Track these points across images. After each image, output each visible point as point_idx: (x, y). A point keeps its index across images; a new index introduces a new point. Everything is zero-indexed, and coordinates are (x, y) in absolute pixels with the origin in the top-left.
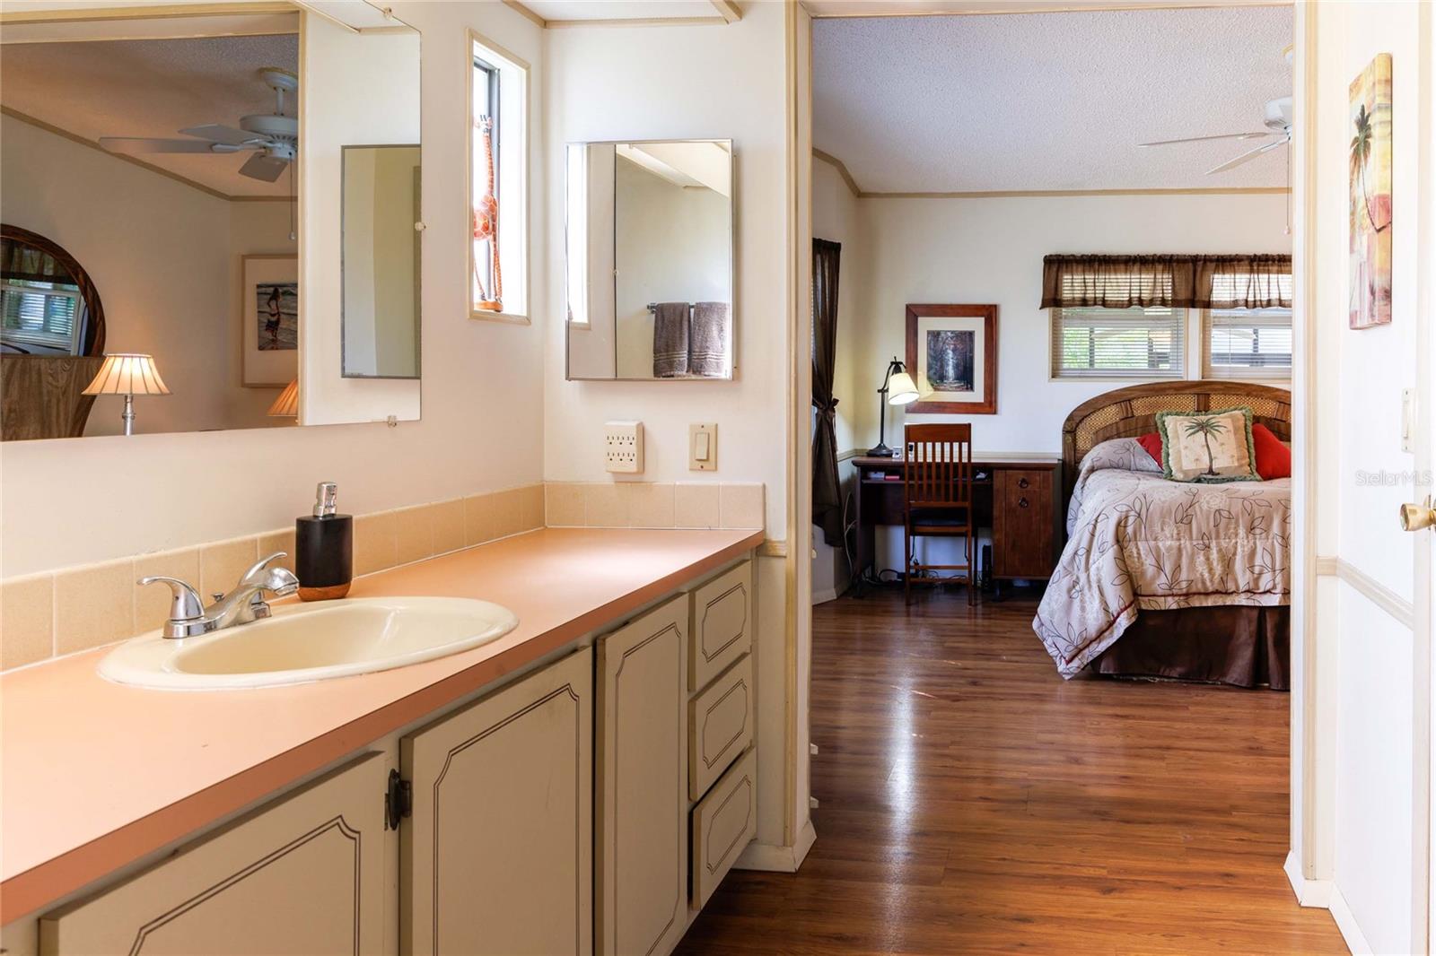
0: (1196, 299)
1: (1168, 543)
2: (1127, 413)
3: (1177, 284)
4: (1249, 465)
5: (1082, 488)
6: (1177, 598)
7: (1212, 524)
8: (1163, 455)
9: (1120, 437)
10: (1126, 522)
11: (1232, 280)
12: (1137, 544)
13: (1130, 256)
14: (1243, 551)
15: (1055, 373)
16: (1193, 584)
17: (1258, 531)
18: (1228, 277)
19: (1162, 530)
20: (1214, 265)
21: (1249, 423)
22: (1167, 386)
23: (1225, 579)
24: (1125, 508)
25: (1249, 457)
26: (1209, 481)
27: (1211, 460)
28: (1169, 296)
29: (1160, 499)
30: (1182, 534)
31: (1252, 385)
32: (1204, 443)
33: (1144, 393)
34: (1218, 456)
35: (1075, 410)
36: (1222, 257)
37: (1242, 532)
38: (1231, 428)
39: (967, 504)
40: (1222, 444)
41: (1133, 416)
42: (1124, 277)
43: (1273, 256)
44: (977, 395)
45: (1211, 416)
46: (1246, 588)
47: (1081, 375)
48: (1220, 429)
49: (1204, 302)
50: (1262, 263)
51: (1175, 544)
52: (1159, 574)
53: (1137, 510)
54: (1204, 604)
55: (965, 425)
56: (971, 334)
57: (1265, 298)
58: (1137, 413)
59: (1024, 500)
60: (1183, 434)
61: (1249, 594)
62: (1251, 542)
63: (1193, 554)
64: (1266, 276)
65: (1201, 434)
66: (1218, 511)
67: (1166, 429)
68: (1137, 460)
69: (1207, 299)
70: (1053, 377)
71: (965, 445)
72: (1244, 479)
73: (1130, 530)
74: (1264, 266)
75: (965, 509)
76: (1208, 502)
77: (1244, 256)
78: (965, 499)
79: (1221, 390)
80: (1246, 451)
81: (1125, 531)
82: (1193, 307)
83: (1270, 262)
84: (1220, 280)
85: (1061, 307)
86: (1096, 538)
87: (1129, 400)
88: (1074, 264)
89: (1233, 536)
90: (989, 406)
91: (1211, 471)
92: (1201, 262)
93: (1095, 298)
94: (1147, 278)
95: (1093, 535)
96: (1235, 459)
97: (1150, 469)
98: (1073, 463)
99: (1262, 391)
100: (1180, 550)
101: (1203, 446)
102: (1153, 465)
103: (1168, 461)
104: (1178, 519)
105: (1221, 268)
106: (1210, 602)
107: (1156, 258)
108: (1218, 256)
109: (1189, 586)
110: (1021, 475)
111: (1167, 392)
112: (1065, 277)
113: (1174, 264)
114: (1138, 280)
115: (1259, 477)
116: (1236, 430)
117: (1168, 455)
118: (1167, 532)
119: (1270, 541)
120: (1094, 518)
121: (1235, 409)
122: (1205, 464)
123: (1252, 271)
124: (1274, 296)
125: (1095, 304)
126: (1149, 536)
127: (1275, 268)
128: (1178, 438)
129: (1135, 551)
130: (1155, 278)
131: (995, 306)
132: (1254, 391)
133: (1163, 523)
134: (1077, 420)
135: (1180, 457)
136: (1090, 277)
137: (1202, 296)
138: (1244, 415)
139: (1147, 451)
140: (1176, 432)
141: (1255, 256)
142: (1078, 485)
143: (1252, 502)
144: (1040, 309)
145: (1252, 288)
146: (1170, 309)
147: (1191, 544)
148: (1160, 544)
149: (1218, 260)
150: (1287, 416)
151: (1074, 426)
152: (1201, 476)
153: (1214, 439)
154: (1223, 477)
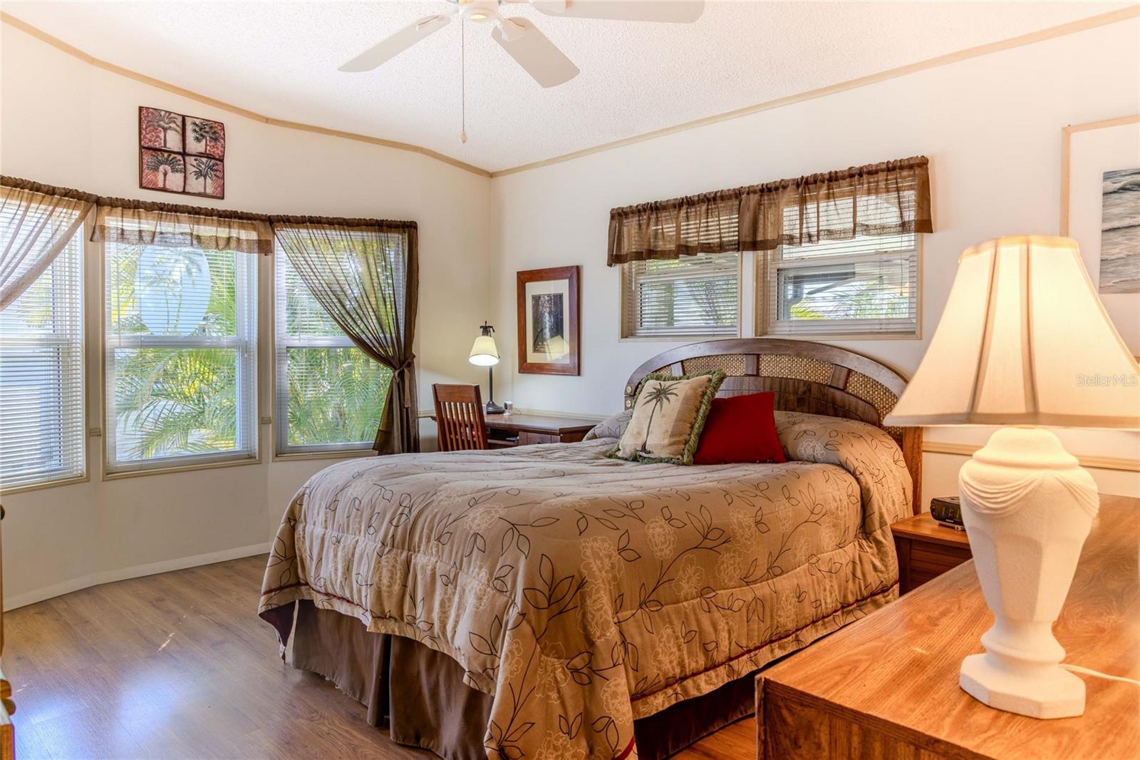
4: (685, 444)
18: (791, 210)
25: (690, 435)
26: (642, 460)
27: (648, 434)
28: (736, 238)
31: (803, 342)
32: (651, 414)
34: (655, 430)
38: (684, 396)
40: (664, 417)
48: (673, 398)
65: (654, 402)
70: (622, 337)
72: (669, 461)
80: (690, 426)
83: (819, 184)
87: (682, 362)
91: (643, 449)
96: (667, 435)
101: (649, 417)
122: (641, 439)
134: (637, 383)
137: (759, 234)
149: (762, 191)
150: (846, 382)
151: (633, 389)
152: (637, 454)
153: (660, 409)
154: (654, 456)
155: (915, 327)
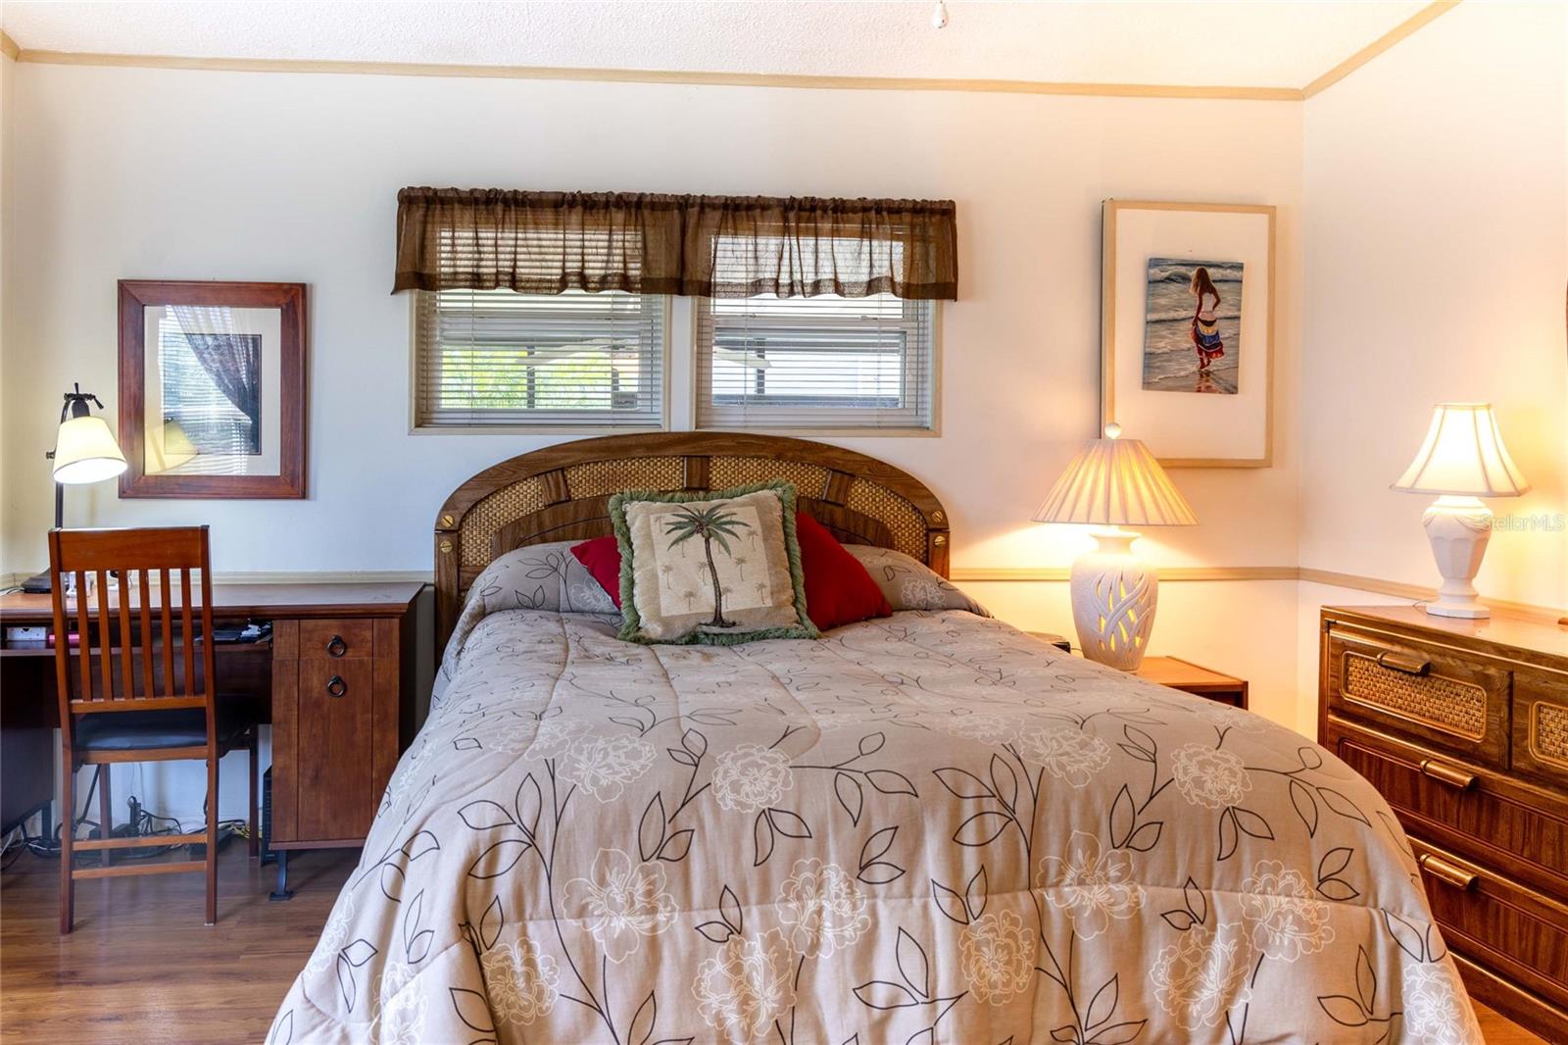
0: (685, 279)
1: (620, 923)
2: (559, 494)
3: (650, 251)
4: (794, 604)
5: (459, 653)
7: (748, 856)
8: (623, 582)
9: (544, 541)
10: (492, 863)
11: (751, 247)
12: (524, 932)
14: (841, 935)
15: (424, 415)
17: (880, 873)
18: (744, 242)
19: (602, 882)
20: (718, 215)
21: (791, 516)
24: (491, 815)
25: (794, 588)
26: (713, 639)
27: (719, 594)
28: (635, 271)
29: (595, 781)
30: (660, 894)
31: (785, 439)
32: (705, 560)
33: (590, 456)
34: (732, 586)
35: (459, 489)
36: (733, 199)
37: (835, 876)
38: (756, 526)
39: (205, 701)
40: (741, 561)
41: (569, 499)
42: (554, 236)
43: (823, 201)
45: (716, 502)
47: (472, 423)
48: (737, 529)
49: (700, 282)
50: (805, 214)
51: (639, 925)
52: (591, 1024)
53: (528, 823)
55: (194, 530)
57: (810, 279)
58: (577, 494)
59: (338, 680)
60: (662, 541)
63: (693, 957)
64: (811, 241)
65: (698, 540)
66: (767, 814)
67: (628, 529)
68: (572, 592)
69: (705, 279)
70: (418, 426)
71: (196, 574)
72: (784, 635)
73: (503, 887)
74: (808, 221)
75: (202, 710)
76: (736, 787)
77: (772, 199)
78: (197, 690)
79: (729, 448)
80: (788, 573)
81: (488, 889)
82: (681, 293)
83: (819, 215)
84: (730, 247)
85: (432, 289)
86: (402, 909)
87: (563, 470)
88: (457, 207)
89: (810, 890)
90: (293, 483)
91: (718, 619)
92: (696, 209)
93: (497, 273)
94: (597, 239)
95: (394, 899)
96: (766, 591)
97: (598, 609)
98: (455, 592)
99: (801, 451)
100: (653, 944)
101: (702, 565)
102: (604, 601)
103: (631, 597)
105: (730, 223)
107: (612, 199)
108: (727, 199)
110: (332, 629)
111: (635, 454)
112: (443, 234)
113: (646, 213)
114: (579, 243)
115: (814, 630)
116: (767, 528)
117: (632, 583)
118: (616, 890)
119: (917, 902)
120: (400, 843)
121: (762, 488)
123: (785, 231)
124: (826, 274)
125: (497, 285)
126: (560, 905)
127: (827, 226)
128: (653, 549)
129: (518, 955)
130: (610, 241)
131: (304, 287)
132: (792, 451)
133: (605, 860)
134: (464, 506)
135: (657, 589)
136: (490, 235)
137: (696, 273)
138: (780, 499)
139: (592, 574)
140: (648, 536)
141: (793, 199)
142: (452, 647)
143: (861, 779)
144: (393, 293)
145: (786, 262)
146: (639, 300)
147: (687, 922)
148: (595, 930)
149: (725, 207)
150: (846, 495)
151: (458, 519)
152: (698, 629)
153: (722, 548)
154: (743, 630)
155: (929, 421)
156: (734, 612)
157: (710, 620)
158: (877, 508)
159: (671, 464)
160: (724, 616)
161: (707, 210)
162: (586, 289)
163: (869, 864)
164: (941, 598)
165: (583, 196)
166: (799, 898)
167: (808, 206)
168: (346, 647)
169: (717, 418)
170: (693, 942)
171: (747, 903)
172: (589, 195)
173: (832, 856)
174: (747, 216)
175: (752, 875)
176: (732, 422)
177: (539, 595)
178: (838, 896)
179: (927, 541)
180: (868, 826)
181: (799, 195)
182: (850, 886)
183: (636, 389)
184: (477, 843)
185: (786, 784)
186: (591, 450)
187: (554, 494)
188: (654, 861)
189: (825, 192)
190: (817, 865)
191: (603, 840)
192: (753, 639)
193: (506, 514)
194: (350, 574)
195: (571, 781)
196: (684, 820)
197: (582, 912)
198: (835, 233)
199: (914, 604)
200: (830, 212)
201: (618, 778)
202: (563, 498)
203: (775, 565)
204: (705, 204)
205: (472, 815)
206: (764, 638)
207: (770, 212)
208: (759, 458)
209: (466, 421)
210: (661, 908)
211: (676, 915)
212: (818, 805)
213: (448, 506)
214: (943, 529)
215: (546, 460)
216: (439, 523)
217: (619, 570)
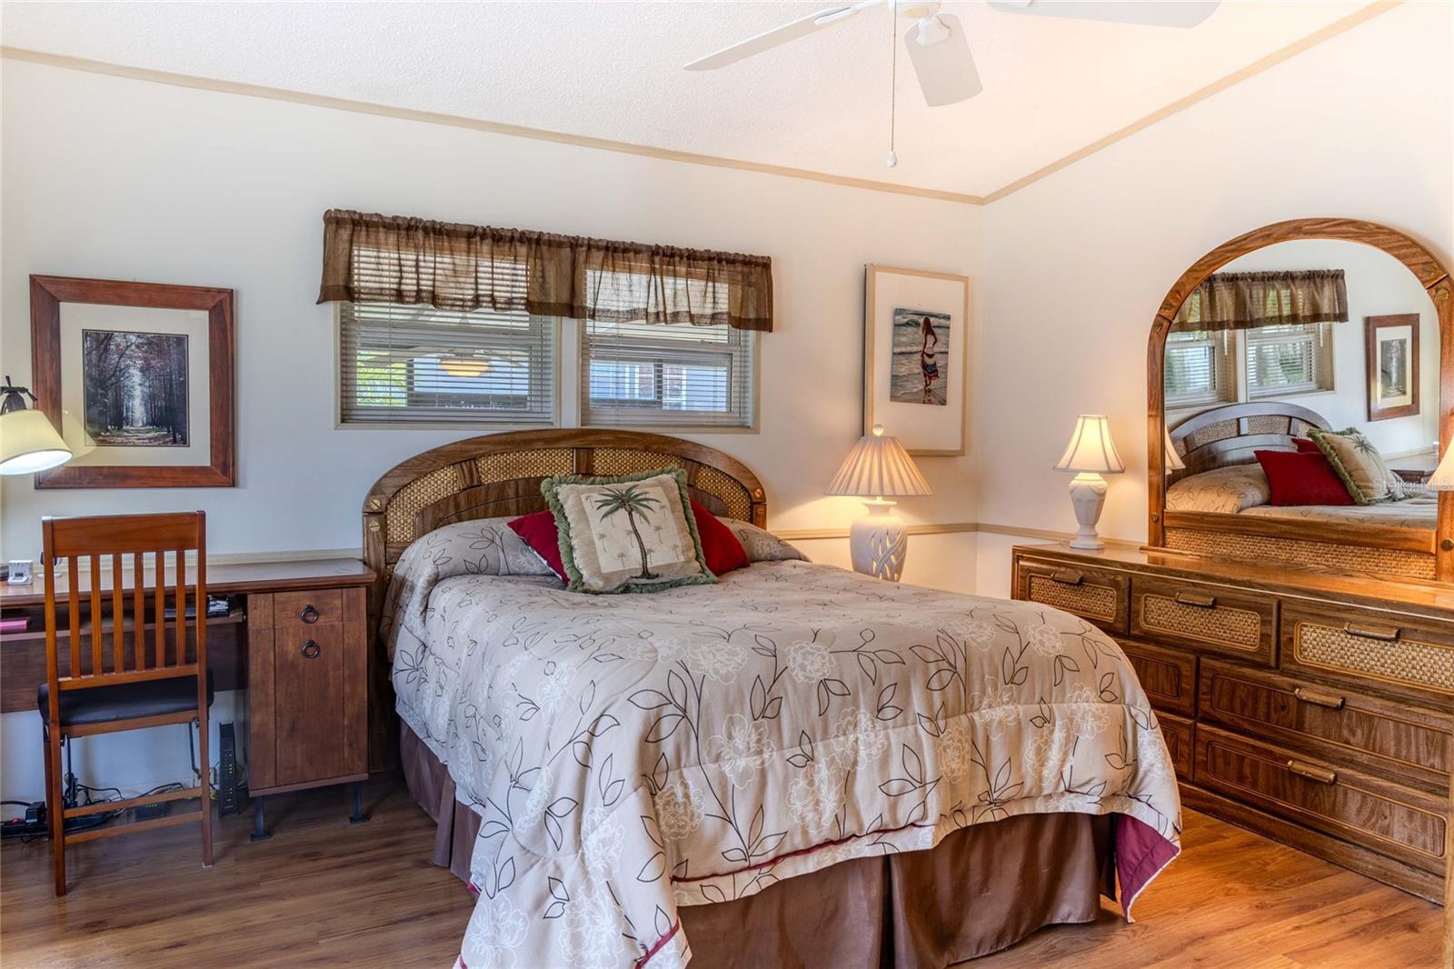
0: (575, 305)
1: (742, 763)
2: (472, 480)
3: (535, 280)
4: (697, 559)
6: (755, 873)
7: (815, 710)
8: (562, 549)
11: (626, 282)
12: (681, 776)
13: (477, 228)
14: (870, 756)
15: (347, 414)
16: (787, 838)
17: (889, 713)
19: (730, 737)
20: (601, 254)
21: (685, 494)
22: (533, 436)
23: (841, 818)
24: (654, 700)
25: (695, 547)
26: (642, 589)
27: (644, 554)
28: (521, 296)
30: (765, 741)
31: (651, 435)
32: (630, 528)
33: (500, 448)
34: (653, 548)
35: (385, 476)
36: (613, 243)
37: (864, 717)
38: (665, 501)
39: (197, 669)
40: (658, 528)
41: (480, 484)
43: (680, 250)
44: (198, 451)
45: (630, 484)
46: (875, 826)
47: (390, 418)
48: (651, 504)
49: (577, 308)
50: (666, 259)
51: (754, 763)
52: (724, 830)
53: (681, 702)
54: (802, 871)
55: (192, 515)
56: (181, 341)
57: (670, 310)
58: (488, 479)
59: (311, 644)
60: (594, 515)
61: (876, 836)
62: (881, 739)
63: (786, 779)
64: (672, 279)
65: (622, 513)
67: (560, 506)
68: (510, 559)
70: (343, 421)
72: (695, 582)
73: (668, 747)
74: (669, 264)
77: (642, 245)
79: (609, 442)
80: (689, 536)
82: (570, 316)
83: (677, 259)
84: (609, 280)
85: (354, 301)
86: (594, 773)
87: (475, 459)
88: (381, 229)
89: (851, 728)
90: (223, 471)
91: (646, 574)
92: (584, 248)
93: (419, 291)
94: (503, 266)
96: (679, 550)
98: (383, 565)
99: (663, 444)
100: (763, 774)
101: (629, 533)
103: (572, 560)
104: (757, 713)
105: (611, 260)
106: (810, 865)
107: (517, 236)
108: (609, 242)
109: (780, 843)
110: (305, 599)
111: (535, 446)
112: (365, 253)
113: (545, 248)
114: (488, 269)
115: (713, 577)
116: (672, 502)
117: (571, 549)
118: (739, 742)
119: (911, 728)
121: (662, 472)
122: (634, 562)
123: (653, 271)
124: (683, 307)
125: (418, 300)
126: (704, 755)
127: (682, 269)
128: (588, 521)
129: (679, 791)
130: (514, 270)
131: (230, 293)
132: (655, 443)
133: (731, 722)
134: (389, 492)
135: (595, 552)
136: (410, 256)
137: (584, 300)
138: (677, 481)
140: (583, 511)
141: (658, 247)
143: (872, 656)
144: (318, 303)
145: (652, 294)
147: (782, 756)
148: (727, 768)
149: (607, 248)
150: (696, 478)
151: (385, 502)
152: (630, 581)
153: (643, 520)
154: (663, 580)
155: (750, 422)
156: (657, 567)
157: (639, 574)
158: (717, 487)
159: (563, 455)
160: (649, 571)
161: (593, 250)
162: (495, 308)
163: (883, 708)
164: (781, 551)
165: (492, 230)
166: (844, 734)
167: (669, 253)
168: (317, 614)
169: (593, 418)
170: (786, 768)
171: (815, 740)
172: (497, 230)
173: (862, 705)
174: (623, 257)
175: (818, 722)
176: (607, 420)
177: (484, 563)
178: (866, 730)
179: (752, 511)
180: (881, 685)
181: (662, 244)
182: (873, 723)
183: (526, 393)
184: (649, 718)
185: (831, 663)
186: (499, 443)
187: (468, 481)
188: (761, 720)
189: (682, 242)
190: (854, 711)
191: (729, 709)
192: (671, 586)
193: (426, 497)
194: (281, 553)
195: (701, 673)
196: (776, 691)
197: (718, 758)
198: (688, 275)
199: (763, 557)
200: (685, 259)
201: (730, 668)
202: (476, 483)
203: (682, 530)
204: (591, 245)
205: (639, 699)
206: (680, 585)
207: (641, 255)
208: (631, 449)
209: (386, 418)
210: (765, 750)
211: (774, 753)
212: (852, 674)
213: (376, 490)
214: (762, 502)
215: (462, 452)
216: (367, 505)
217: (557, 539)
